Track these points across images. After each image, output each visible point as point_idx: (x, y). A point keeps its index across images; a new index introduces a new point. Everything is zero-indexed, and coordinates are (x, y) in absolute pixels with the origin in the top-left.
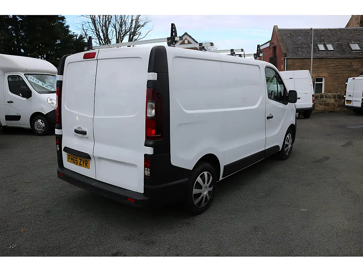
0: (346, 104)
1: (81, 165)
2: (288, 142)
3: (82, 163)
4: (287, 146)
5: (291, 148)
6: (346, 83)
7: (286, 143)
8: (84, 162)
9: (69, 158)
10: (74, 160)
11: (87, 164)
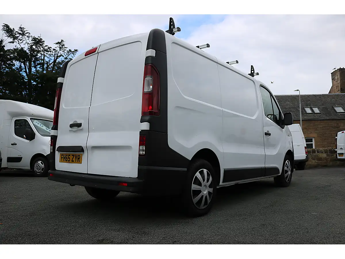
0: (338, 157)
1: (73, 161)
2: (288, 168)
3: (74, 159)
4: (287, 172)
5: (291, 175)
6: (336, 137)
7: (286, 168)
8: (76, 158)
9: (62, 158)
10: (67, 158)
11: (79, 159)
